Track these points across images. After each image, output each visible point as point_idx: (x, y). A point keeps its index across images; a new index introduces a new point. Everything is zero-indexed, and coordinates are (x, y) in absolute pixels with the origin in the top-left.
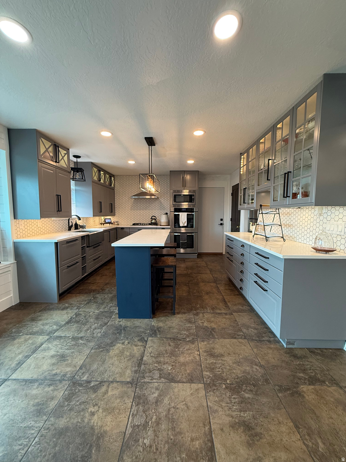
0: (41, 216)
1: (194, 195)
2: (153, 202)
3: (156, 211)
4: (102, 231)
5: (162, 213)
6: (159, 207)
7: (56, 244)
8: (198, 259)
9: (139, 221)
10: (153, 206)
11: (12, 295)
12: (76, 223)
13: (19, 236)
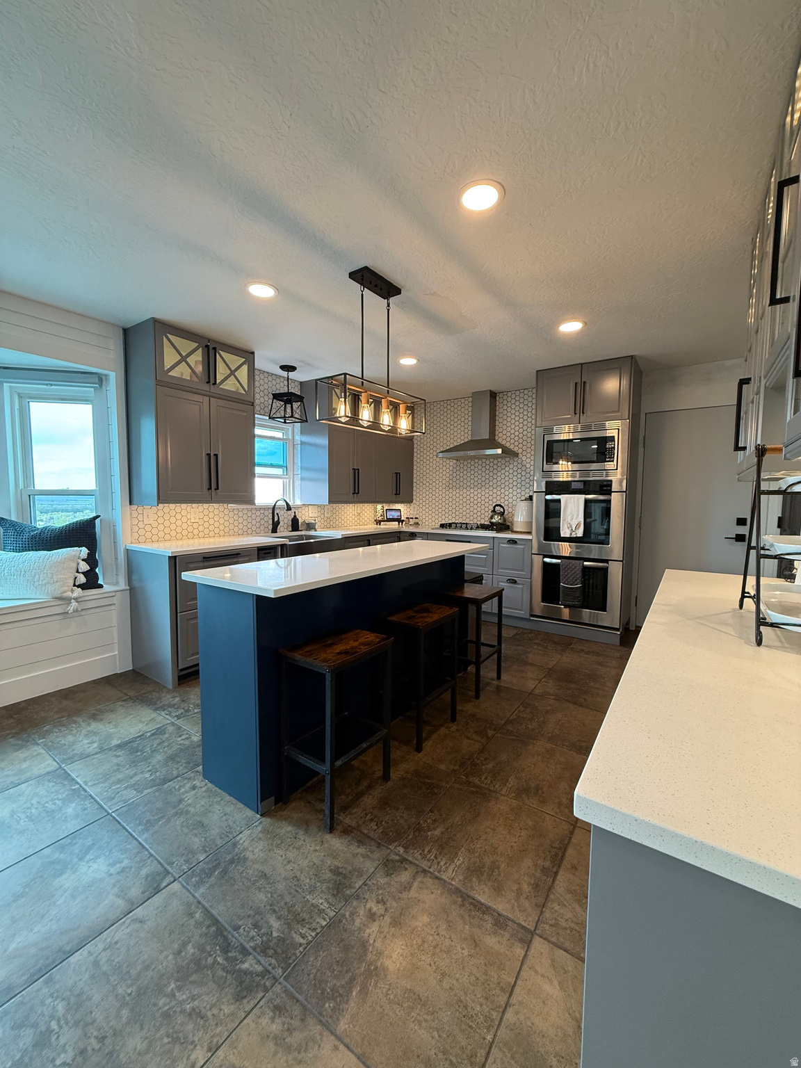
0: (159, 498)
4: (340, 537)
5: (519, 495)
7: (173, 561)
8: (621, 647)
9: (464, 518)
11: (117, 653)
12: (295, 516)
13: (142, 539)
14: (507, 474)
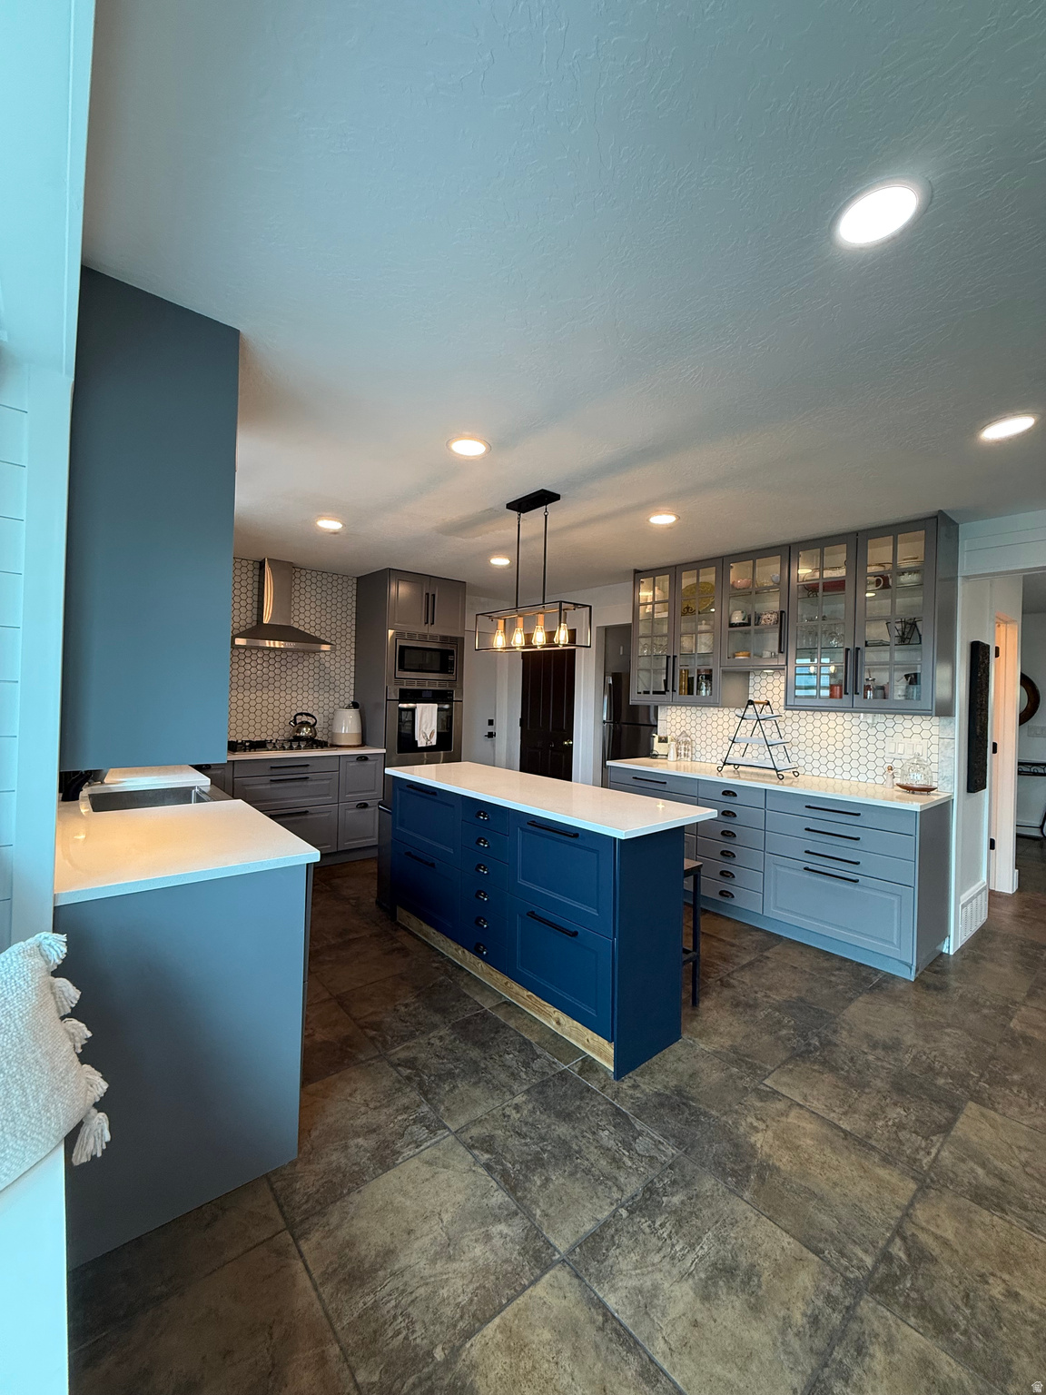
1: (451, 653)
2: (295, 663)
3: (305, 694)
6: (316, 683)
10: (295, 675)
14: (300, 673)
